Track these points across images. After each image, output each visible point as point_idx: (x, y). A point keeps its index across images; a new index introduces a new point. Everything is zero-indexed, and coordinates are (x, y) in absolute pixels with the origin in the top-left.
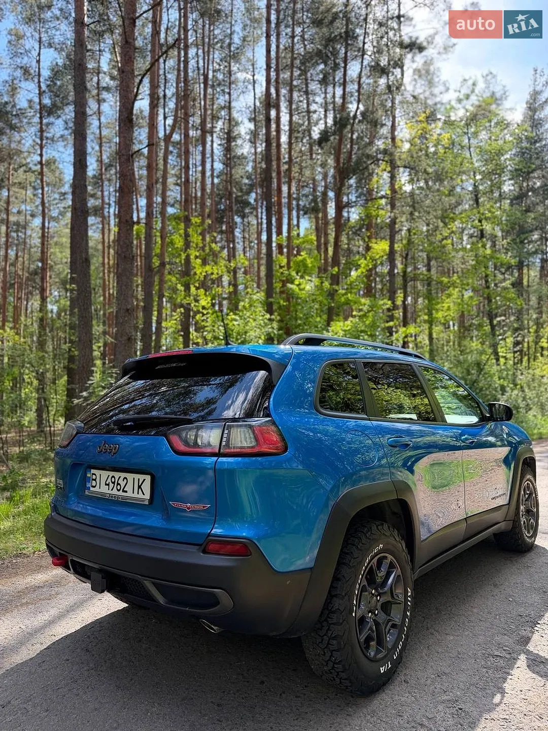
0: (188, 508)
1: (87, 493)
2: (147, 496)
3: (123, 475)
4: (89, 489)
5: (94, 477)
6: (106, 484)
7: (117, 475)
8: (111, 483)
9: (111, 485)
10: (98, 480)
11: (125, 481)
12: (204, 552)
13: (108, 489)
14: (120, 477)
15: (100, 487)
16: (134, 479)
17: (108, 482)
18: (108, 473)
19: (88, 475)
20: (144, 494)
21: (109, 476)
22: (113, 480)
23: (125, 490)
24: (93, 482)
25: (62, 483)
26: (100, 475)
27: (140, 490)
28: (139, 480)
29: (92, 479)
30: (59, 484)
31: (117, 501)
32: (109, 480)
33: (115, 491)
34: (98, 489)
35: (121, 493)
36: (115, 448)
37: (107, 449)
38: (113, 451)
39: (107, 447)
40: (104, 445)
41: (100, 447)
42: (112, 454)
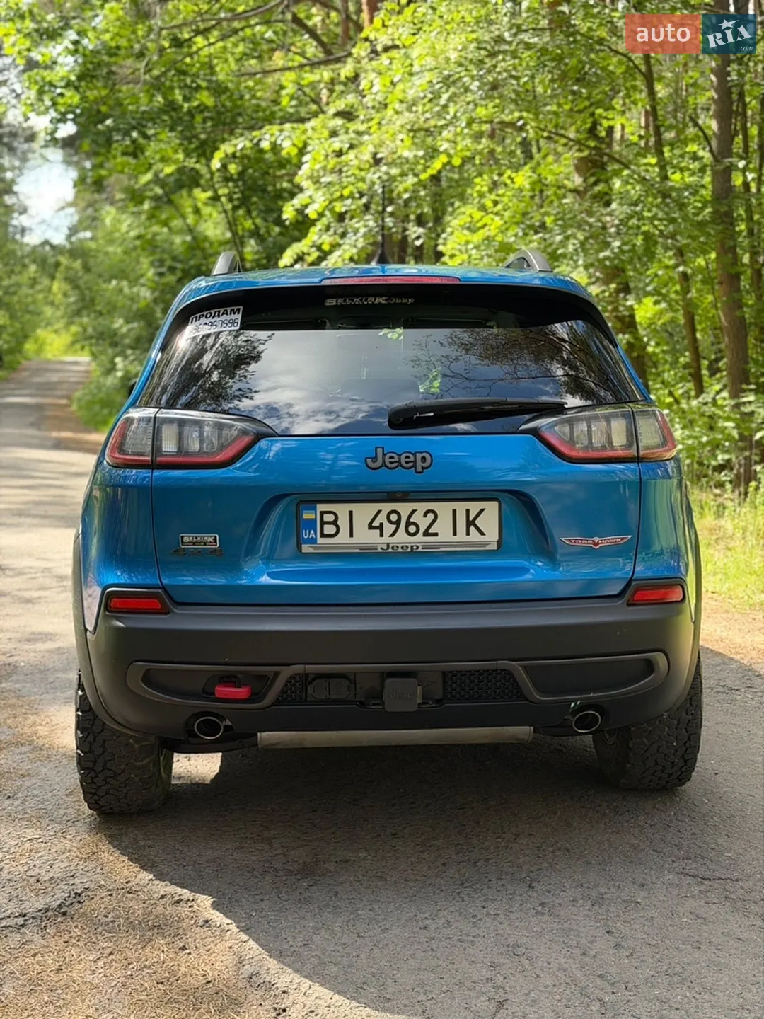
0: (596, 544)
1: (306, 548)
2: (492, 535)
3: (422, 507)
4: (314, 541)
5: (331, 518)
6: (371, 527)
7: (404, 509)
8: (386, 524)
9: (388, 529)
10: (343, 522)
11: (431, 516)
12: (629, 605)
13: (382, 535)
14: (414, 511)
15: (351, 535)
16: (454, 511)
17: (376, 523)
18: (375, 507)
19: (305, 516)
20: (482, 534)
21: (379, 512)
22: (394, 517)
23: (430, 531)
24: (326, 527)
25: (215, 539)
26: (351, 513)
27: (472, 528)
28: (468, 511)
29: (323, 523)
30: (194, 544)
31: (412, 553)
32: (382, 518)
33: (401, 537)
34: (343, 538)
35: (420, 538)
36: (424, 459)
37: (399, 462)
38: (419, 464)
39: (396, 459)
40: (384, 455)
41: (374, 459)
42: (419, 469)
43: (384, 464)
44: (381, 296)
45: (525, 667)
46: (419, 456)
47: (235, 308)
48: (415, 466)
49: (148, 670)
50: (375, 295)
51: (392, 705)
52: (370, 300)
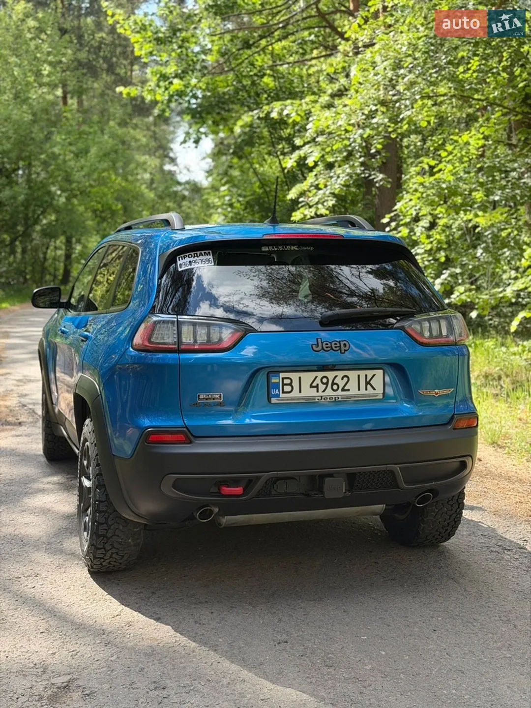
0: (437, 394)
1: (274, 400)
3: (341, 374)
4: (278, 396)
5: (288, 381)
6: (311, 386)
7: (331, 375)
8: (320, 385)
9: (322, 387)
10: (296, 384)
11: (346, 379)
12: (454, 429)
13: (318, 391)
14: (336, 376)
15: (300, 392)
16: (359, 376)
17: (314, 384)
18: (314, 374)
19: (273, 381)
20: (374, 389)
21: (316, 377)
22: (325, 380)
23: (346, 388)
24: (285, 387)
25: (220, 396)
26: (300, 378)
27: (369, 386)
28: (366, 376)
29: (284, 385)
30: (207, 399)
31: (336, 401)
32: (318, 381)
33: (329, 392)
34: (295, 393)
35: (339, 392)
36: (345, 345)
37: (331, 347)
38: (343, 348)
39: (329, 345)
40: (322, 343)
41: (317, 345)
42: (343, 351)
43: (323, 349)
44: (294, 245)
45: (400, 468)
46: (342, 343)
47: (207, 252)
48: (340, 349)
49: (177, 479)
50: (291, 245)
51: (329, 494)
52: (288, 247)
